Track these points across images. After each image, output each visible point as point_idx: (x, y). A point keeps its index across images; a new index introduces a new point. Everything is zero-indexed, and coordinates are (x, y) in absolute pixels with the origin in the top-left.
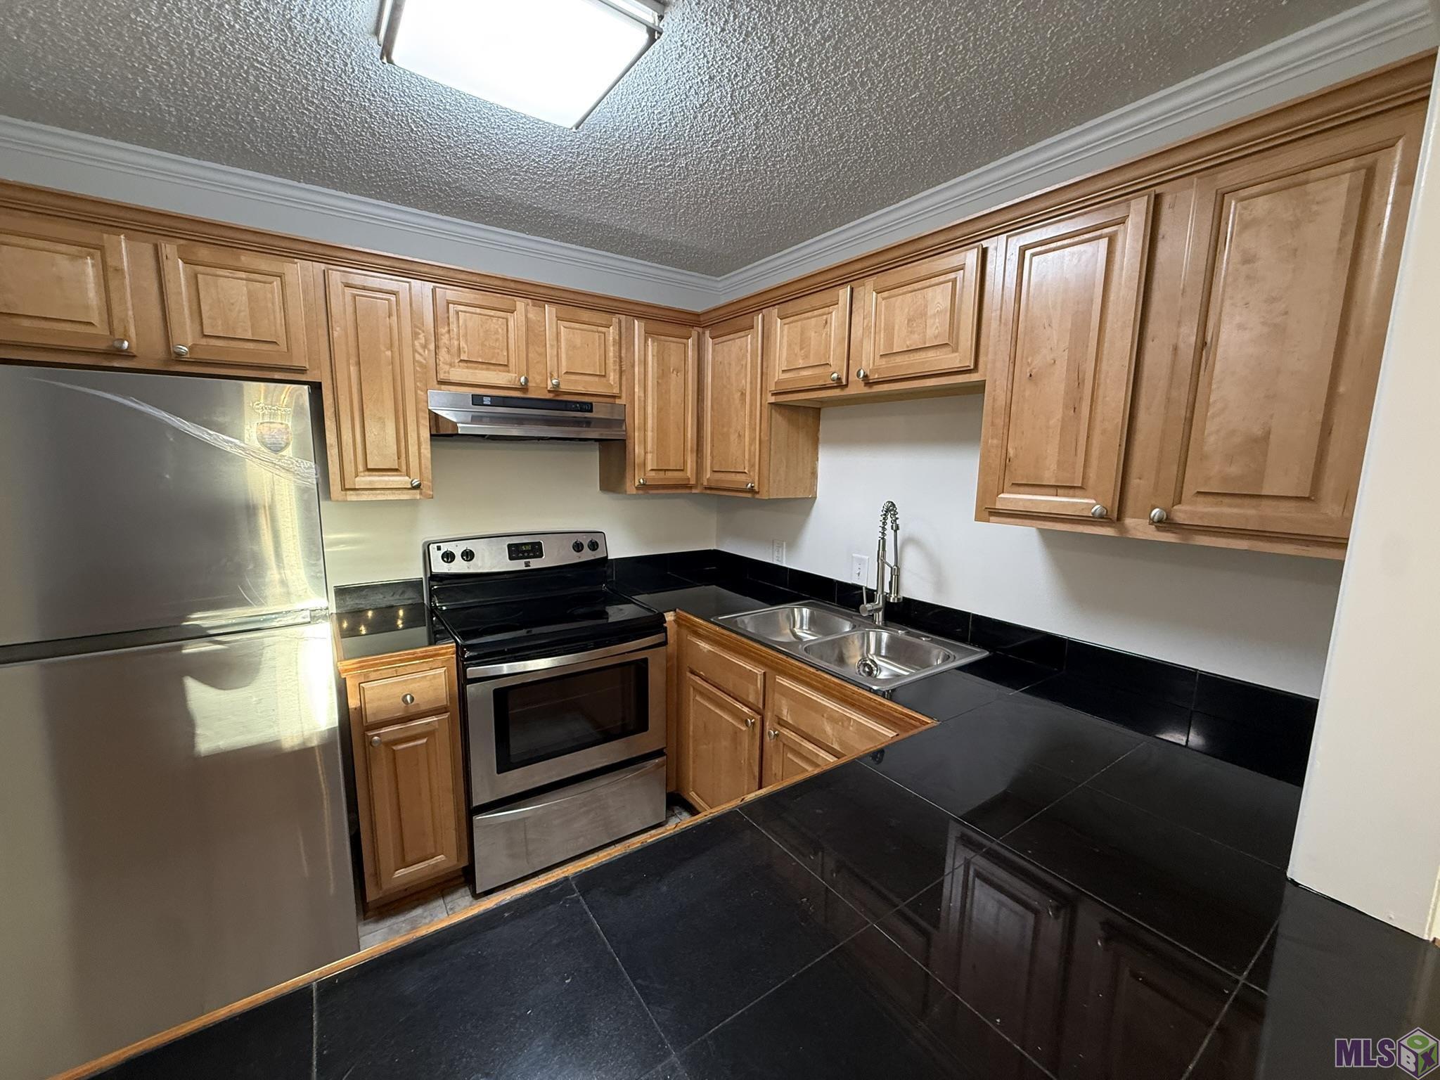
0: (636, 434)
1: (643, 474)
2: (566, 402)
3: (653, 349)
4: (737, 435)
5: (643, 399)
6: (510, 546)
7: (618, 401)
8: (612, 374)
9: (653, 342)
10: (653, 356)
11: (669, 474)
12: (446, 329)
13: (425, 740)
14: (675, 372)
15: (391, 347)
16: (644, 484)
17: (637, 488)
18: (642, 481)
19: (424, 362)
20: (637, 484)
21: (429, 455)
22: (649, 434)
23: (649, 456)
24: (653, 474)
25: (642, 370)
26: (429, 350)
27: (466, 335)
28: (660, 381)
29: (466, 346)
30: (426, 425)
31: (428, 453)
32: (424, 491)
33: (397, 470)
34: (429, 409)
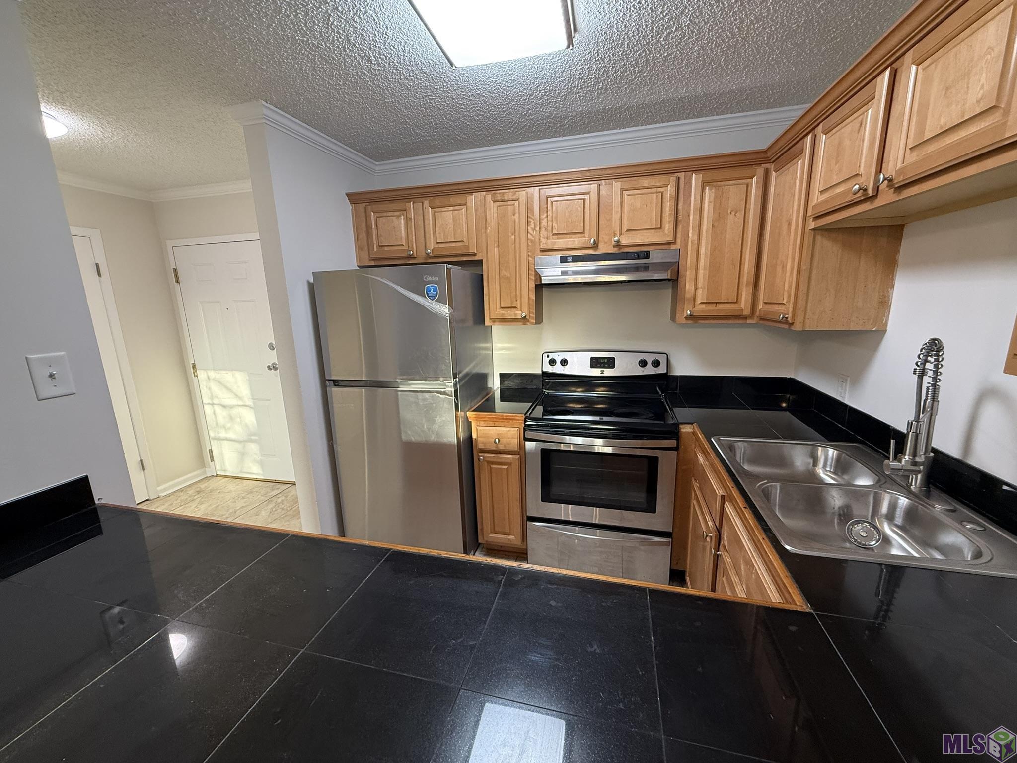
0: (688, 273)
1: (692, 307)
2: (627, 253)
3: (710, 196)
4: (782, 265)
5: (696, 242)
6: (592, 359)
7: (673, 247)
8: (667, 225)
9: (710, 189)
10: (710, 202)
11: (721, 306)
12: (545, 215)
13: (506, 467)
14: (733, 213)
15: (514, 234)
16: (691, 315)
17: (686, 318)
18: (689, 312)
19: (533, 239)
20: (685, 315)
22: (701, 272)
23: (700, 291)
24: (703, 306)
25: (697, 217)
26: (536, 231)
27: (556, 217)
28: (716, 224)
29: (556, 225)
30: (533, 279)
31: (533, 297)
32: (530, 320)
33: (515, 308)
34: (535, 269)
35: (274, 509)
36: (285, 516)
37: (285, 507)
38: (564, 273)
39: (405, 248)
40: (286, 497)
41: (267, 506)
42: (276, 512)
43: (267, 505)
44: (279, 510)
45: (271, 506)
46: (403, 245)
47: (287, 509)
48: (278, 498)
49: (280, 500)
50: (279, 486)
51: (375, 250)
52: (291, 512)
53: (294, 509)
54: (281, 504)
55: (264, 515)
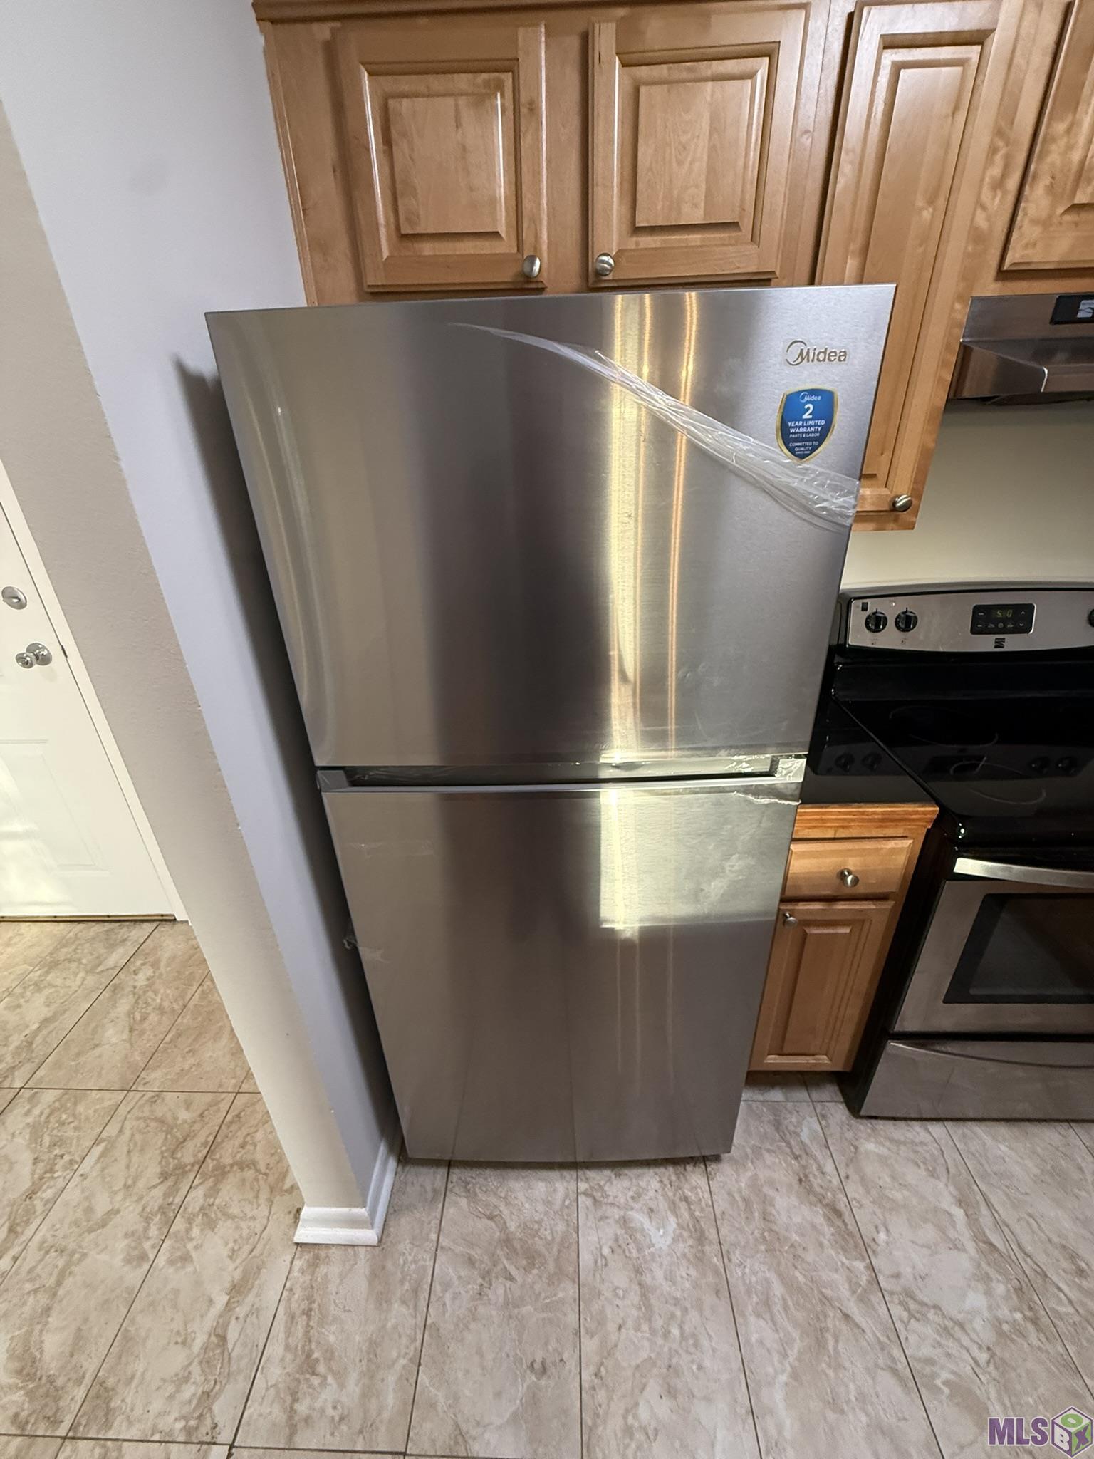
6: (976, 610)
13: (847, 930)
19: (986, 226)
26: (1005, 193)
34: (961, 343)
35: (138, 1016)
36: (179, 1035)
37: (166, 1004)
39: (506, 246)
40: (155, 965)
41: (114, 1006)
42: (146, 1025)
43: (113, 1001)
44: (153, 1017)
45: (124, 1005)
46: (496, 234)
47: (173, 1010)
48: (135, 973)
49: (141, 979)
50: (123, 931)
51: (386, 254)
52: (186, 1020)
53: (191, 1005)
54: (150, 994)
55: (114, 1040)
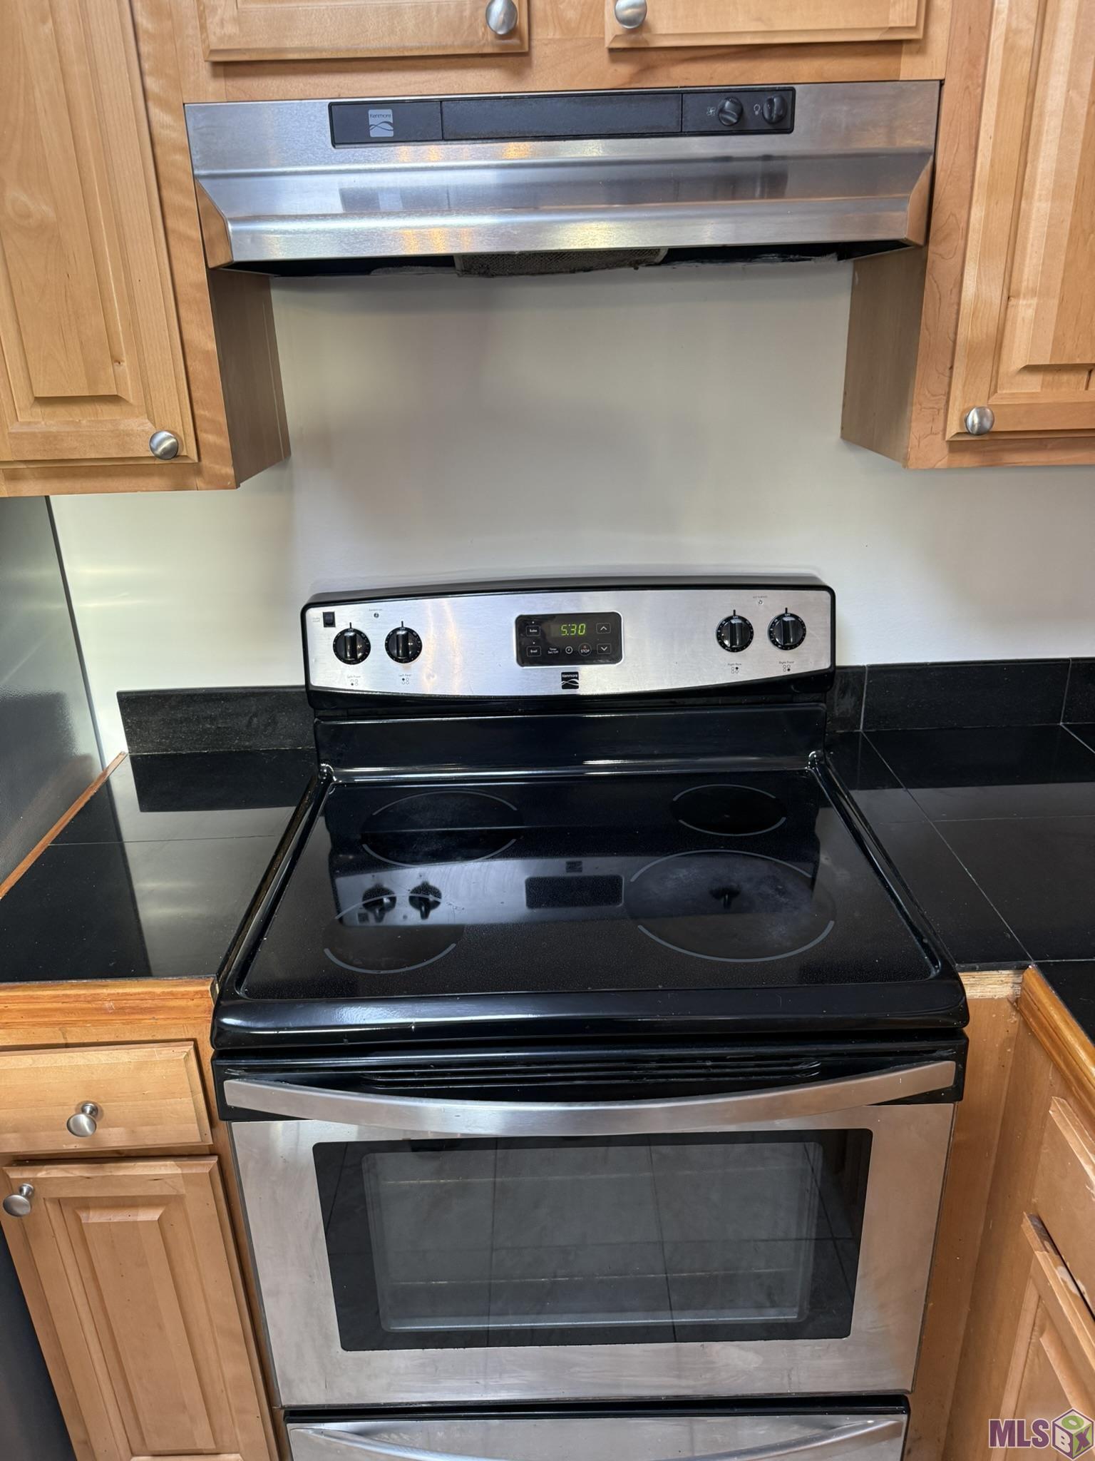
0: (977, 213)
1: (985, 388)
2: (680, 95)
6: (523, 623)
7: (910, 67)
13: (153, 1215)
16: (981, 432)
17: (955, 446)
18: (973, 418)
20: (953, 428)
21: (212, 346)
23: (1024, 308)
24: (1032, 383)
30: (189, 239)
31: (204, 337)
32: (206, 462)
33: (114, 399)
34: (195, 177)
38: (358, 203)
